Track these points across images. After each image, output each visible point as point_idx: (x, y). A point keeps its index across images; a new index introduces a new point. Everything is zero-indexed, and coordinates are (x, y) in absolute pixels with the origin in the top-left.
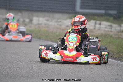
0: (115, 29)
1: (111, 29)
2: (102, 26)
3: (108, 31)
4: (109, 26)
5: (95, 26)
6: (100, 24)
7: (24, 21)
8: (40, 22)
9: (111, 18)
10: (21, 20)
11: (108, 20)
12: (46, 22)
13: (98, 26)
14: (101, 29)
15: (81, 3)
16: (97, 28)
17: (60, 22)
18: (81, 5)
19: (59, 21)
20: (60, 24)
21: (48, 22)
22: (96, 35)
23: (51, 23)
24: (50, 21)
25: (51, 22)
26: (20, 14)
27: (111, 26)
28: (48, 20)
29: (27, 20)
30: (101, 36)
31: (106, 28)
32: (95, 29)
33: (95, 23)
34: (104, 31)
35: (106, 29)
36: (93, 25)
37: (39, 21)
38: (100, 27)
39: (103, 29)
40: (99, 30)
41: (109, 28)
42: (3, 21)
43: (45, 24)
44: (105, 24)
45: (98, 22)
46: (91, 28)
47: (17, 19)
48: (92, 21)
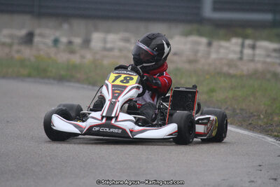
2: (258, 52)
4: (275, 50)
5: (241, 52)
6: (253, 47)
7: (70, 43)
8: (109, 45)
10: (64, 40)
12: (122, 44)
13: (247, 51)
14: (257, 59)
16: (245, 58)
18: (215, 3)
21: (128, 45)
28: (127, 40)
29: (78, 41)
31: (268, 56)
32: (241, 59)
33: (243, 46)
34: (264, 63)
35: (269, 60)
36: (238, 49)
37: (105, 41)
38: (254, 55)
39: (262, 59)
40: (252, 61)
41: (276, 57)
42: (20, 44)
43: (120, 50)
44: (265, 45)
45: (248, 42)
46: (232, 56)
47: (52, 38)
48: (234, 40)
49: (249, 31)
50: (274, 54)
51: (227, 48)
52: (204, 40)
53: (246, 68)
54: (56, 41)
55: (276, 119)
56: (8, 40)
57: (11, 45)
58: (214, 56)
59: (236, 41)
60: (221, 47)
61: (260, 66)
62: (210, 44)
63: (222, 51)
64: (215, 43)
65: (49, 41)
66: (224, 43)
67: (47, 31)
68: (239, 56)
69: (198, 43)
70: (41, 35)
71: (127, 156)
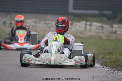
0: (107, 30)
1: (103, 30)
2: (93, 27)
4: (100, 27)
5: (85, 27)
6: (91, 25)
7: (11, 23)
8: (28, 24)
9: (106, 19)
10: (8, 22)
11: (101, 21)
12: (33, 24)
13: (88, 27)
14: (92, 30)
16: (87, 30)
17: (49, 24)
18: (74, 6)
19: (48, 22)
20: (49, 25)
21: (36, 24)
23: (39, 25)
24: (38, 22)
25: (40, 23)
27: (102, 27)
28: (36, 22)
30: (91, 37)
31: (97, 29)
32: (85, 30)
33: (86, 24)
34: (95, 32)
35: (97, 31)
36: (84, 26)
37: (26, 23)
38: (91, 29)
39: (94, 30)
40: (90, 31)
41: (101, 30)
43: (33, 26)
44: (96, 24)
45: (88, 23)
46: (81, 29)
47: (3, 21)
49: (89, 18)
50: (100, 28)
51: (79, 26)
53: (87, 34)
54: (5, 23)
55: (100, 56)
58: (73, 29)
59: (83, 23)
60: (76, 25)
61: (93, 34)
62: (72, 24)
63: (77, 27)
64: (74, 23)
65: (2, 23)
66: (78, 24)
67: (1, 18)
71: (36, 72)
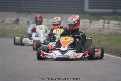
1: (120, 27)
2: (110, 25)
3: (117, 30)
4: (117, 24)
5: (104, 25)
6: (109, 23)
7: (34, 23)
11: (116, 19)
13: (106, 25)
14: (110, 28)
15: (89, 3)
18: (89, 5)
22: (105, 34)
26: (29, 16)
27: (119, 24)
30: (110, 35)
31: (115, 27)
32: (104, 28)
33: (104, 22)
34: (113, 29)
35: (115, 28)
36: (102, 24)
37: (48, 22)
38: (109, 26)
39: (112, 28)
40: (108, 28)
41: (118, 27)
42: (13, 24)
44: (113, 22)
45: (106, 21)
46: (101, 27)
47: (26, 21)
48: (101, 20)
50: (117, 26)
51: (98, 24)
52: (88, 21)
53: (106, 32)
54: (28, 22)
56: (9, 22)
57: (10, 24)
58: (92, 27)
60: (95, 23)
61: (111, 30)
62: (91, 22)
63: (96, 25)
64: (93, 22)
65: (25, 22)
67: (24, 18)
68: (103, 27)
69: (86, 22)
70: (22, 20)
